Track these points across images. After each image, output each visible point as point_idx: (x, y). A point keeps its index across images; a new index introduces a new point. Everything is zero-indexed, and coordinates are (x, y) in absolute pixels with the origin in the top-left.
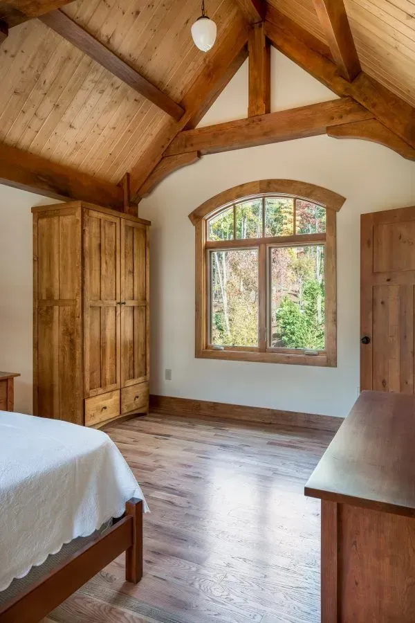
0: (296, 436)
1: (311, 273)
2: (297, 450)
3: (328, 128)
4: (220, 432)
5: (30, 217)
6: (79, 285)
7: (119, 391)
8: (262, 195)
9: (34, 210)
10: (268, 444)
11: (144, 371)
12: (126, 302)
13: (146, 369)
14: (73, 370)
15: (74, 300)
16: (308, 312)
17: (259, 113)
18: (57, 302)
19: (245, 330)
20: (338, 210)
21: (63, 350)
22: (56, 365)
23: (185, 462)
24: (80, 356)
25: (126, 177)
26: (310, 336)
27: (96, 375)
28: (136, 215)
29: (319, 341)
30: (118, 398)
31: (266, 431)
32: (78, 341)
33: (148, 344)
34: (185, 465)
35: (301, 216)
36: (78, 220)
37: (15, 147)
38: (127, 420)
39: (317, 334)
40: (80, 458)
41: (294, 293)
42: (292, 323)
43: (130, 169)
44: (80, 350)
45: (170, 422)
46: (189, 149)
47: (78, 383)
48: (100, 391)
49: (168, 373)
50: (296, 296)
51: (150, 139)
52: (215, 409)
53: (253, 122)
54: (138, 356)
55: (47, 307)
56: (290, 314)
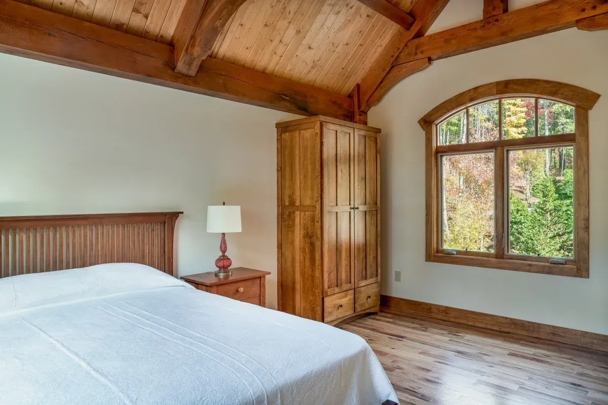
0: (541, 348)
1: (540, 167)
2: (543, 365)
3: (578, 21)
4: (454, 338)
5: (274, 132)
6: (318, 192)
7: (352, 291)
8: (498, 96)
9: (278, 125)
10: (509, 354)
11: (375, 273)
12: (359, 207)
13: (377, 271)
14: (313, 271)
15: (314, 207)
16: (538, 210)
17: (495, 13)
18: (298, 209)
19: (468, 229)
20: (591, 108)
21: (304, 252)
22: (297, 265)
23: (423, 366)
24: (320, 257)
25: (356, 88)
26: (542, 237)
27: (333, 275)
28: (365, 123)
29: (553, 242)
30: (352, 297)
31: (505, 340)
32: (318, 244)
33: (379, 247)
34: (424, 369)
35: (527, 106)
36: (317, 133)
37: (263, 72)
38: (360, 318)
39: (550, 235)
40: (345, 360)
41: (519, 189)
42: (520, 222)
43: (360, 81)
44: (320, 252)
45: (402, 323)
46: (420, 56)
47: (317, 281)
48: (337, 290)
49: (398, 275)
50: (522, 192)
51: (380, 50)
52: (446, 313)
53: (489, 23)
54: (370, 258)
55: (290, 212)
56: (517, 213)
